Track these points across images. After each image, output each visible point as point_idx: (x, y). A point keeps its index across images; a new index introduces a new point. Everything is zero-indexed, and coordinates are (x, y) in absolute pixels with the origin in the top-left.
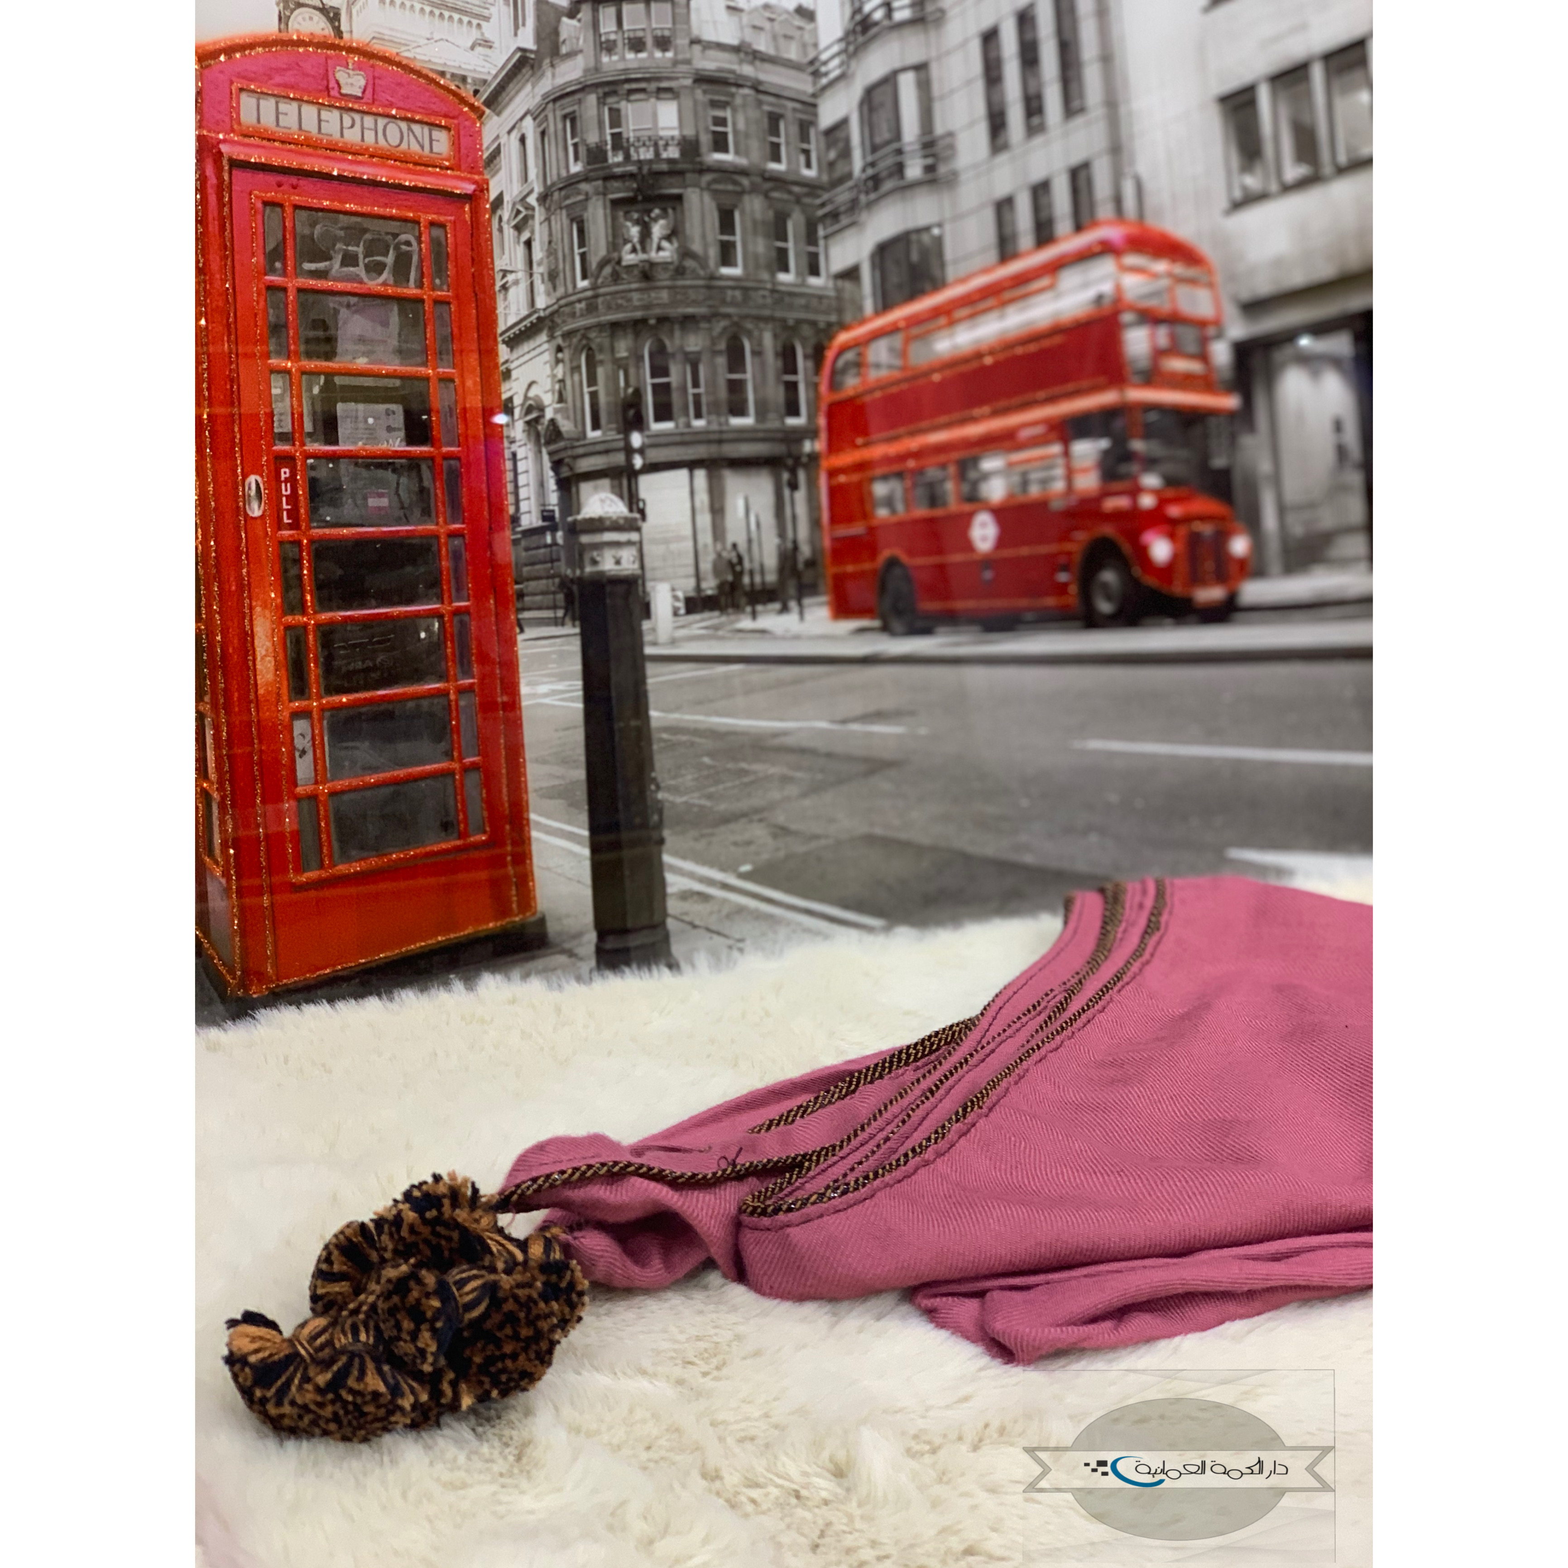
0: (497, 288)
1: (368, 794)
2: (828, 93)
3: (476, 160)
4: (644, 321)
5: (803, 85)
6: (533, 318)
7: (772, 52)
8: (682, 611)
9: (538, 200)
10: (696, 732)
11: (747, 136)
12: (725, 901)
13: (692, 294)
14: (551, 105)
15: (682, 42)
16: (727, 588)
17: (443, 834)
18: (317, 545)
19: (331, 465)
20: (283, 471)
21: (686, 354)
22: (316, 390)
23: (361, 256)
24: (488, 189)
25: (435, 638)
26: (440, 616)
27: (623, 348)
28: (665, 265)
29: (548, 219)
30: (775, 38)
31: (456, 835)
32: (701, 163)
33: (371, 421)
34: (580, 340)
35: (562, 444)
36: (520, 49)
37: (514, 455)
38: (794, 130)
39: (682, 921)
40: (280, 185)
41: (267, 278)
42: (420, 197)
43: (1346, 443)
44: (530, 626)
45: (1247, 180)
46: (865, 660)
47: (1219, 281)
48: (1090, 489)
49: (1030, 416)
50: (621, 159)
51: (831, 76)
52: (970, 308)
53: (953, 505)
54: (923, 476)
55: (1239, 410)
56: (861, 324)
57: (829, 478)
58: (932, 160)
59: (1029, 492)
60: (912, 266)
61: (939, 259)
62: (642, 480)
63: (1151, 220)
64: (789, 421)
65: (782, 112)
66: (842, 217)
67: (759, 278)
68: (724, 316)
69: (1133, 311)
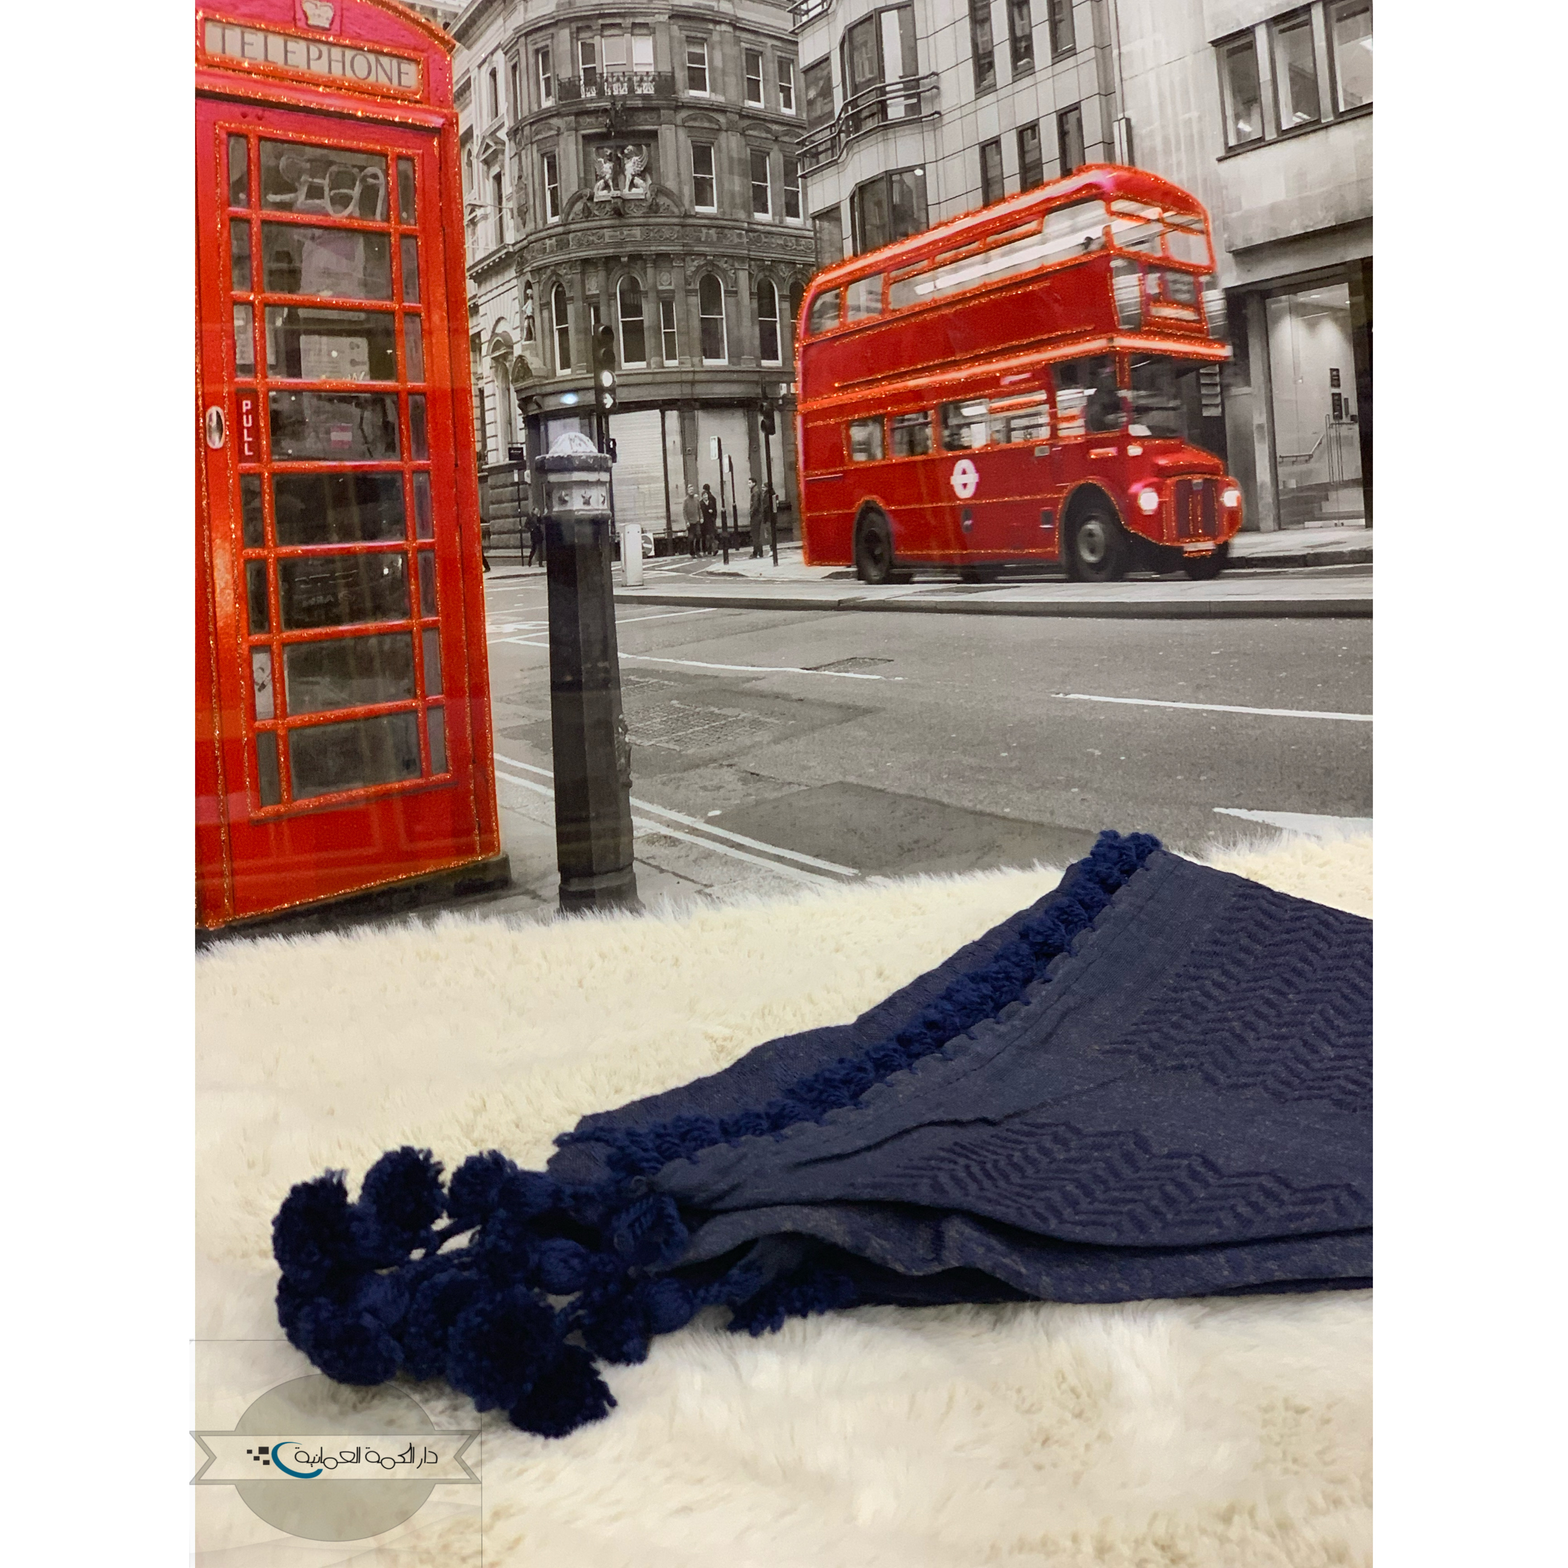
0: (465, 223)
1: (330, 729)
2: (808, 31)
3: (445, 93)
4: (616, 258)
5: (784, 22)
6: (502, 253)
8: (652, 553)
9: (507, 134)
10: (667, 675)
11: (724, 73)
12: (693, 845)
13: (666, 233)
14: (523, 39)
16: (699, 528)
17: (405, 773)
18: (278, 478)
19: (293, 398)
20: (244, 402)
21: (659, 292)
22: (279, 322)
23: (327, 189)
24: (457, 123)
25: (399, 574)
26: (404, 553)
27: (593, 286)
29: (518, 154)
31: (418, 774)
32: (676, 100)
33: (334, 354)
34: (550, 278)
35: (529, 382)
37: (481, 391)
38: (773, 68)
39: (649, 864)
40: (244, 116)
41: (231, 209)
42: (387, 130)
43: (1344, 396)
44: (496, 565)
45: (1242, 125)
46: (840, 606)
47: (1214, 229)
48: (1076, 437)
49: (1014, 362)
50: (594, 94)
51: (812, 14)
52: (954, 252)
53: (933, 451)
54: (903, 421)
55: (1232, 359)
56: (839, 266)
57: (805, 421)
58: (915, 101)
59: (1013, 440)
60: (894, 207)
61: (922, 200)
62: (612, 418)
63: (1143, 165)
64: (765, 363)
65: (761, 49)
66: (821, 157)
67: (735, 217)
68: (698, 255)
69: (1123, 257)
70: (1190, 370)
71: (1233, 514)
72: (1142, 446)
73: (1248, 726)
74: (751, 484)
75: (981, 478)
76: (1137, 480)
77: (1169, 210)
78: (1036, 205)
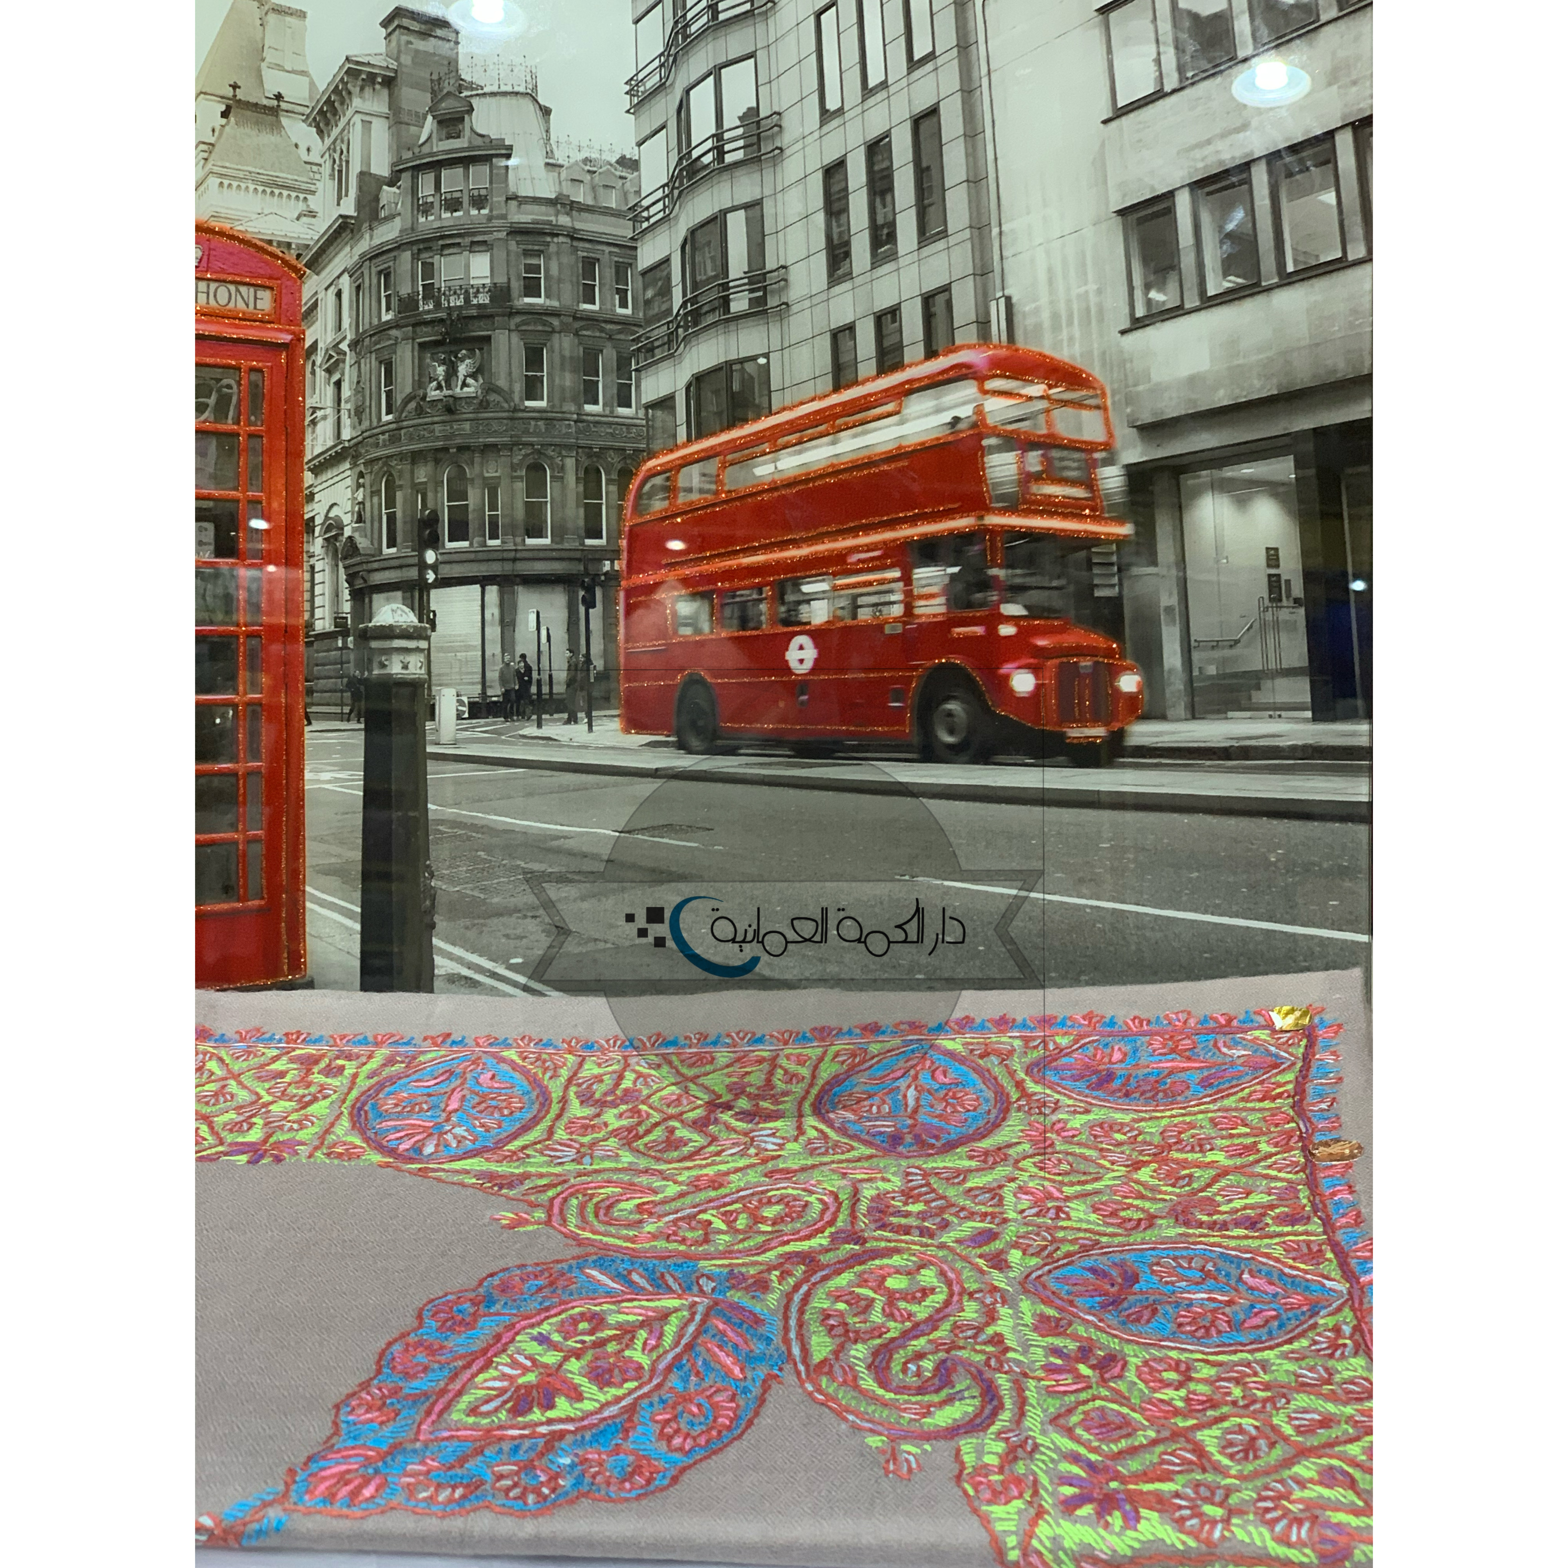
0: (307, 422)
2: (649, 236)
3: (294, 314)
4: (445, 449)
5: (624, 230)
6: (338, 448)
7: (590, 202)
8: (466, 715)
9: (349, 346)
10: (474, 827)
11: (560, 281)
12: (493, 989)
13: (495, 426)
14: (366, 264)
15: (498, 199)
16: (513, 696)
17: (226, 896)
21: (485, 478)
24: (304, 339)
25: (229, 724)
26: (234, 705)
27: (422, 474)
28: (468, 399)
29: (358, 362)
30: (594, 188)
31: (236, 898)
32: (511, 307)
34: (381, 468)
35: (357, 559)
36: (341, 216)
37: (312, 567)
38: (610, 273)
42: (241, 347)
43: (1284, 578)
45: (1153, 295)
46: (657, 774)
47: (1114, 403)
48: (935, 616)
49: (863, 540)
50: (431, 307)
51: (652, 220)
52: (798, 435)
53: (766, 628)
54: (734, 597)
55: (1133, 538)
56: (672, 451)
57: (628, 596)
58: (761, 293)
59: (859, 616)
60: (732, 395)
61: (766, 386)
62: (434, 593)
63: (1025, 343)
64: (589, 542)
65: (598, 256)
66: (657, 351)
67: (565, 409)
68: (525, 444)
69: (998, 436)
70: (1081, 548)
71: (1132, 699)
72: (1016, 625)
73: (1145, 927)
74: (568, 654)
75: (819, 654)
76: (1007, 661)
77: (1056, 386)
78: (894, 387)
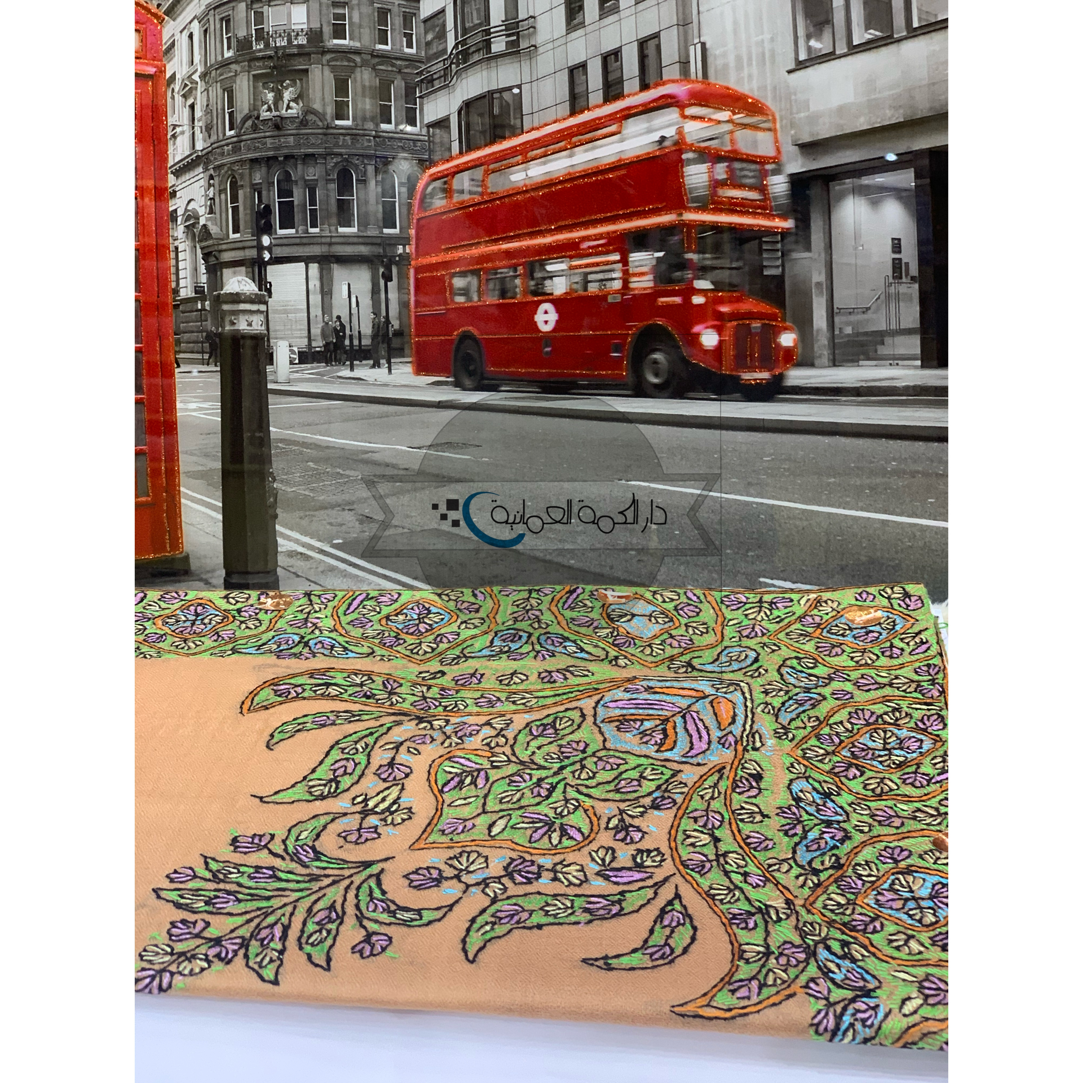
0: (169, 137)
3: (157, 51)
4: (275, 158)
6: (194, 156)
8: (297, 361)
9: (200, 77)
10: (305, 444)
11: (360, 26)
12: (322, 561)
13: (313, 140)
14: (212, 12)
16: (332, 347)
21: (306, 181)
24: (165, 71)
27: (258, 177)
28: (292, 119)
29: (207, 90)
32: (323, 47)
34: (227, 172)
35: (210, 242)
37: (177, 248)
38: (399, 21)
39: (289, 571)
43: (904, 261)
44: (184, 363)
45: (813, 43)
46: (440, 405)
47: (781, 127)
48: (645, 289)
49: (592, 231)
50: (262, 46)
52: (543, 149)
53: (520, 297)
54: (496, 274)
55: (794, 230)
56: (448, 161)
57: (416, 273)
58: (515, 38)
59: (589, 289)
60: (493, 118)
61: (519, 111)
62: (269, 268)
63: (716, 79)
64: (386, 231)
65: (389, 7)
66: (436, 82)
67: (366, 127)
68: (337, 155)
69: (694, 151)
70: (754, 238)
71: (789, 351)
72: (705, 296)
73: (795, 518)
74: (372, 316)
75: (560, 316)
76: (698, 323)
77: (739, 113)
78: (617, 113)
